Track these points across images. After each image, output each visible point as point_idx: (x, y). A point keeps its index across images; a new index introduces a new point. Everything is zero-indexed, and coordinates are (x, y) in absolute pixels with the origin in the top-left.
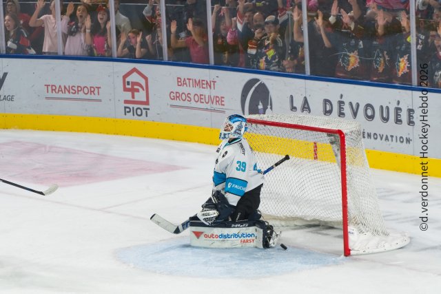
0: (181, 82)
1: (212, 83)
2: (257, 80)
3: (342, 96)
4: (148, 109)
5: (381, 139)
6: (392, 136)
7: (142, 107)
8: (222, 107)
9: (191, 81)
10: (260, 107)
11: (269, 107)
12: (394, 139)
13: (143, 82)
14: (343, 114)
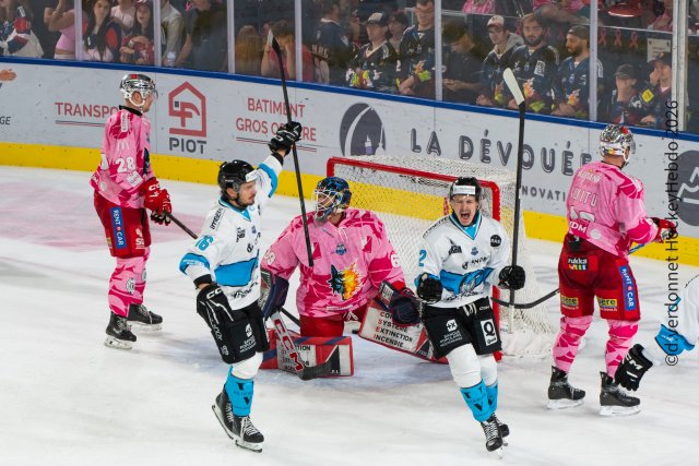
0: (253, 105)
1: (299, 108)
2: (365, 106)
3: (487, 133)
4: (205, 142)
5: (542, 195)
6: (558, 193)
7: (195, 138)
8: (312, 142)
9: (268, 104)
10: (368, 144)
11: (381, 144)
12: (561, 196)
13: (197, 103)
14: (489, 159)
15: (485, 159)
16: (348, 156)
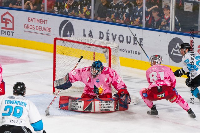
0: (30, 20)
1: (45, 21)
2: (68, 21)
3: (108, 30)
4: (13, 32)
5: (126, 52)
6: (132, 51)
7: (10, 31)
8: (50, 33)
9: (35, 20)
10: (68, 34)
11: (73, 34)
12: (133, 52)
13: (11, 19)
14: (109, 39)
15: (108, 39)
16: (62, 38)
